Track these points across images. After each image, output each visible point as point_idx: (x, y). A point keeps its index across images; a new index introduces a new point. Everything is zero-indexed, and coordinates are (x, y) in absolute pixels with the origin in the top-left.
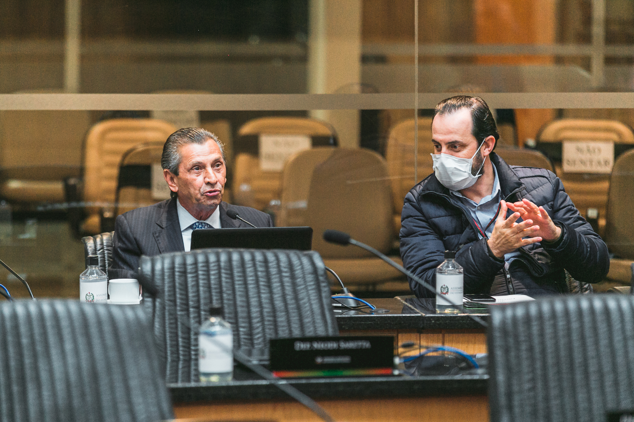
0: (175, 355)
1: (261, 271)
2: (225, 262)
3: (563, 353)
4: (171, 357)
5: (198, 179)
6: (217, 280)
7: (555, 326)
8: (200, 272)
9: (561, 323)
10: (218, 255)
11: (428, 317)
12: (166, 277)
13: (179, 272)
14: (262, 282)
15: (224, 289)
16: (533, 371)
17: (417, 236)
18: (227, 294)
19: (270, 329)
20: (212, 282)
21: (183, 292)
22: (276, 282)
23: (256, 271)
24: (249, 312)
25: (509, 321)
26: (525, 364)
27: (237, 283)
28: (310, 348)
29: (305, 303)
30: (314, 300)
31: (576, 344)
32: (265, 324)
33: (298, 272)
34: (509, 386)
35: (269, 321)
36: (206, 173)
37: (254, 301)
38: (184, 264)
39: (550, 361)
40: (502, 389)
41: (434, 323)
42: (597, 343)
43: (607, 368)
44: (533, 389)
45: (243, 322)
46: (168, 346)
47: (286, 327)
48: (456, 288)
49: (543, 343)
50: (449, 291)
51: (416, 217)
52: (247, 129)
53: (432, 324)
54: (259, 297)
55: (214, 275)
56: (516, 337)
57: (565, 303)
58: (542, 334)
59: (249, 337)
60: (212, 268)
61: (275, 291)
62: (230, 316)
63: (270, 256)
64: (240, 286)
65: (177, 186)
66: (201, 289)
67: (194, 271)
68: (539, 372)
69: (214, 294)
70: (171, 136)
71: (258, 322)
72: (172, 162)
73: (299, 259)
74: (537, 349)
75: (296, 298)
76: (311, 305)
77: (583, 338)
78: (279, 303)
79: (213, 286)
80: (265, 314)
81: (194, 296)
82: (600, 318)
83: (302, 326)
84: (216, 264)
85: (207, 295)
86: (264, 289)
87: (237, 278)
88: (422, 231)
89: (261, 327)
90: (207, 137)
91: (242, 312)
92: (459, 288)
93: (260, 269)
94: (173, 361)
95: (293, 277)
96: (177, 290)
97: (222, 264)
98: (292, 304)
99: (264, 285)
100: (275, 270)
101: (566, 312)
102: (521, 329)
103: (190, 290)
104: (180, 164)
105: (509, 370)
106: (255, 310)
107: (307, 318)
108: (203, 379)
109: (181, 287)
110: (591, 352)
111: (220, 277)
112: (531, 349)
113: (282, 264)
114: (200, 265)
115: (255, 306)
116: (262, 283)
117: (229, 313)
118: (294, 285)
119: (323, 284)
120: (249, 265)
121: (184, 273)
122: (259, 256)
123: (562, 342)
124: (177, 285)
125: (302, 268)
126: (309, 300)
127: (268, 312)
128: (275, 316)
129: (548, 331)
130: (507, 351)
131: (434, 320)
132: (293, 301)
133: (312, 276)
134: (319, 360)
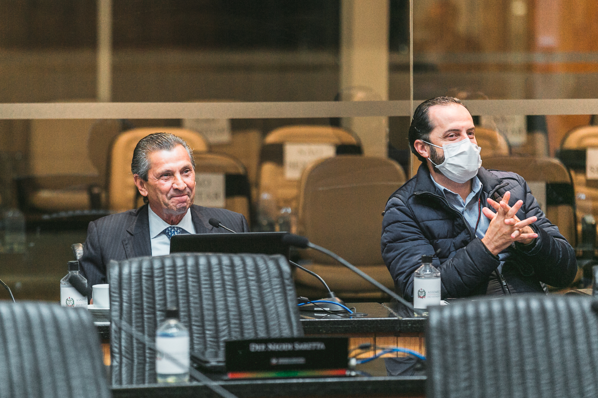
0: (141, 358)
1: (228, 275)
2: (192, 266)
3: (500, 352)
4: (138, 359)
5: (166, 184)
6: (184, 283)
7: (492, 326)
8: (167, 276)
9: (498, 323)
10: (185, 259)
11: (405, 320)
12: (133, 281)
13: (146, 276)
14: (229, 285)
15: (191, 293)
16: (470, 370)
17: (406, 241)
18: (193, 297)
19: (236, 332)
20: (179, 286)
21: (151, 296)
22: (242, 286)
23: (222, 275)
24: (215, 316)
25: (446, 322)
26: (462, 362)
27: (203, 286)
28: (265, 349)
29: (270, 306)
30: (280, 303)
31: (513, 344)
32: (231, 327)
33: (264, 276)
34: (445, 384)
35: (235, 324)
36: (175, 179)
37: (220, 304)
38: (151, 268)
39: (487, 360)
40: (438, 388)
41: (410, 326)
42: (533, 342)
43: (543, 367)
44: (470, 387)
45: (210, 325)
46: (135, 349)
47: (252, 329)
48: (433, 292)
49: (479, 342)
50: (426, 295)
51: (405, 223)
52: (273, 138)
53: (408, 328)
54: (226, 300)
55: (181, 279)
56: (453, 336)
57: (502, 303)
58: (479, 334)
59: (215, 340)
60: (179, 272)
61: (241, 294)
62: (196, 319)
63: (237, 260)
64: (207, 290)
65: (146, 190)
66: (168, 292)
67: (160, 275)
68: (475, 371)
69: (180, 297)
70: (140, 142)
71: (224, 325)
72: (141, 169)
73: (265, 262)
74: (474, 348)
75: (263, 302)
76: (276, 308)
77: (519, 337)
78: (245, 307)
79: (180, 290)
80: (231, 317)
81: (160, 300)
82: (537, 318)
83: (267, 328)
84: (183, 268)
85: (174, 298)
86: (230, 293)
87: (203, 282)
88: (412, 236)
89: (228, 329)
90: (176, 143)
91: (209, 315)
92: (436, 292)
93: (226, 273)
94: (139, 363)
95: (259, 281)
96: (144, 294)
97: (189, 269)
98: (258, 307)
99: (230, 289)
100: (242, 273)
101: (503, 312)
102: (459, 329)
103: (157, 293)
104: (150, 170)
105: (446, 369)
106: (221, 313)
107: (273, 321)
108: (160, 380)
109: (147, 291)
110: (527, 352)
111: (187, 281)
112: (467, 348)
113: (248, 268)
114: (167, 269)
115: (221, 309)
116: (228, 287)
117: (196, 316)
118: (260, 288)
119: (288, 288)
120: (215, 269)
121: (151, 277)
122: (225, 260)
123: (499, 341)
124: (144, 289)
125: (268, 272)
126: (275, 303)
127: (234, 315)
128: (241, 319)
129: (485, 330)
130: (444, 350)
131: (411, 324)
132: (259, 304)
133: (278, 280)
134: (274, 361)
